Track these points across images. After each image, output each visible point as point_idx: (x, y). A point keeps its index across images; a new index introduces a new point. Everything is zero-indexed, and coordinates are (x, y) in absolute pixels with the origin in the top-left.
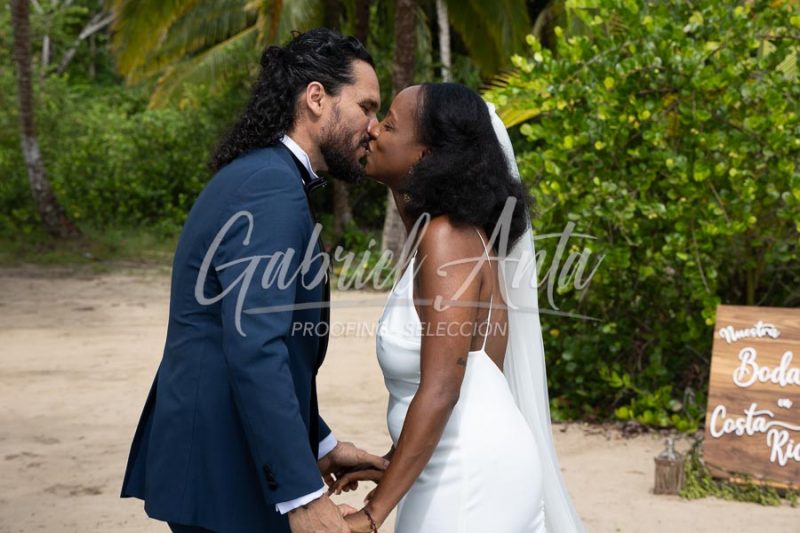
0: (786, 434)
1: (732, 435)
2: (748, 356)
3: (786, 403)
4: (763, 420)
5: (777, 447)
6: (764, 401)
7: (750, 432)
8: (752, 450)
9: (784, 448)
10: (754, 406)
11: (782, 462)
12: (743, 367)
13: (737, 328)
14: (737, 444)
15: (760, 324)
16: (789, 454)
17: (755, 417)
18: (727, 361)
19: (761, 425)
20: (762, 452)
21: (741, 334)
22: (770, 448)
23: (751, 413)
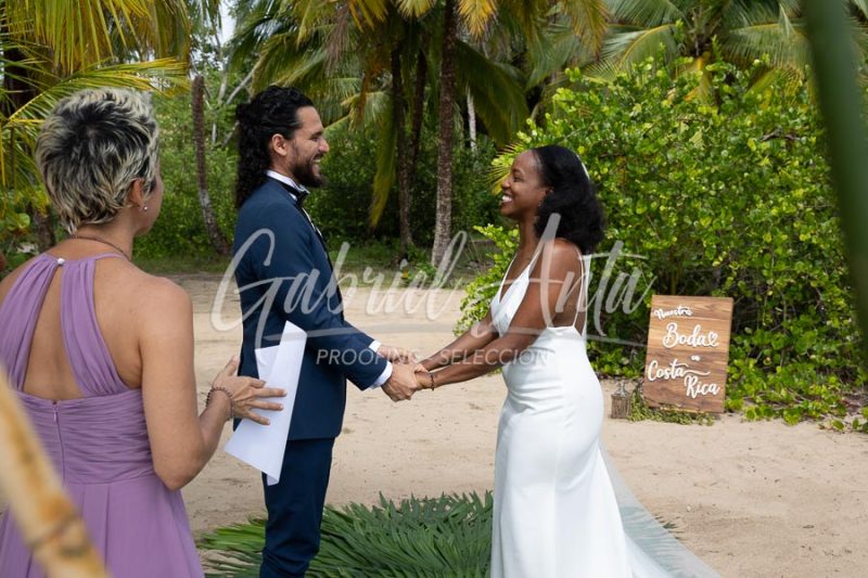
0: (696, 378)
1: (662, 379)
2: (673, 328)
3: (697, 358)
4: (681, 369)
5: (690, 387)
6: (683, 357)
7: (674, 377)
8: (674, 389)
9: (695, 387)
10: (676, 360)
11: (694, 396)
12: (669, 335)
13: (665, 310)
14: (665, 385)
15: (680, 307)
16: (698, 391)
17: (676, 367)
18: (659, 332)
19: (681, 372)
20: (681, 390)
21: (668, 314)
22: (686, 388)
23: (674, 365)
